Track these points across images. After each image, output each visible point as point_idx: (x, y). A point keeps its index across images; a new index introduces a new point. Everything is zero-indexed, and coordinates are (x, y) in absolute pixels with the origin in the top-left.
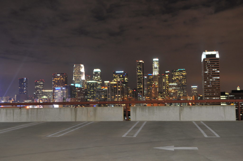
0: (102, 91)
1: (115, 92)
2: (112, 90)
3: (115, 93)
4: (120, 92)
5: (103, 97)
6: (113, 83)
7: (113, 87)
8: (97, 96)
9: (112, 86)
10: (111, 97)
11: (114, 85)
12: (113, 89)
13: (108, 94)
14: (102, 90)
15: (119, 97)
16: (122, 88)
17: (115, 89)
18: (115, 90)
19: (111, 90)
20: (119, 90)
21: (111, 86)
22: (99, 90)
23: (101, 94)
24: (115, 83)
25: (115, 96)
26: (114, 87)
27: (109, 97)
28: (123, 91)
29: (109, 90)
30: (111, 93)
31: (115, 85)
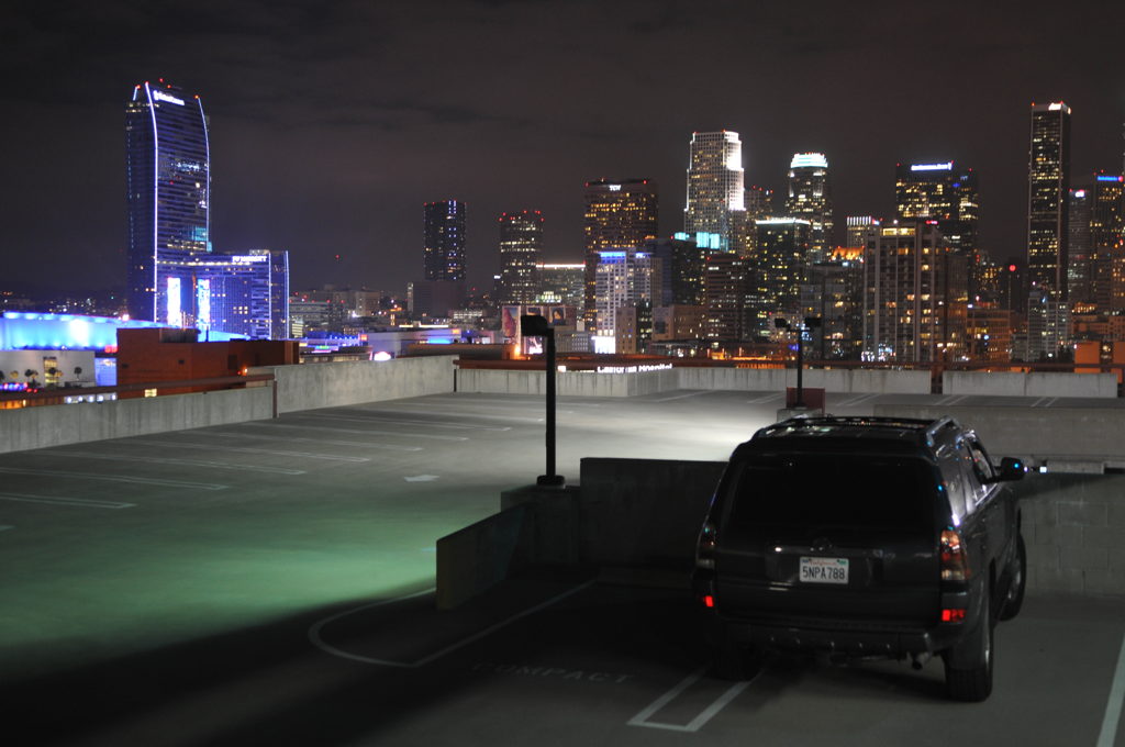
0: (838, 275)
1: (906, 278)
2: (888, 271)
3: (906, 286)
4: (933, 281)
5: (841, 304)
6: (895, 231)
7: (894, 255)
8: (812, 297)
9: (888, 246)
10: (883, 306)
11: (902, 245)
12: (891, 264)
13: (865, 290)
14: (837, 270)
15: (925, 305)
16: (943, 260)
17: (906, 263)
18: (906, 269)
19: (883, 269)
20: (926, 267)
21: (883, 247)
22: (819, 268)
23: (828, 286)
24: (904, 231)
25: (901, 299)
26: (899, 252)
27: (871, 306)
28: (946, 276)
29: (871, 270)
30: (882, 284)
31: (902, 241)
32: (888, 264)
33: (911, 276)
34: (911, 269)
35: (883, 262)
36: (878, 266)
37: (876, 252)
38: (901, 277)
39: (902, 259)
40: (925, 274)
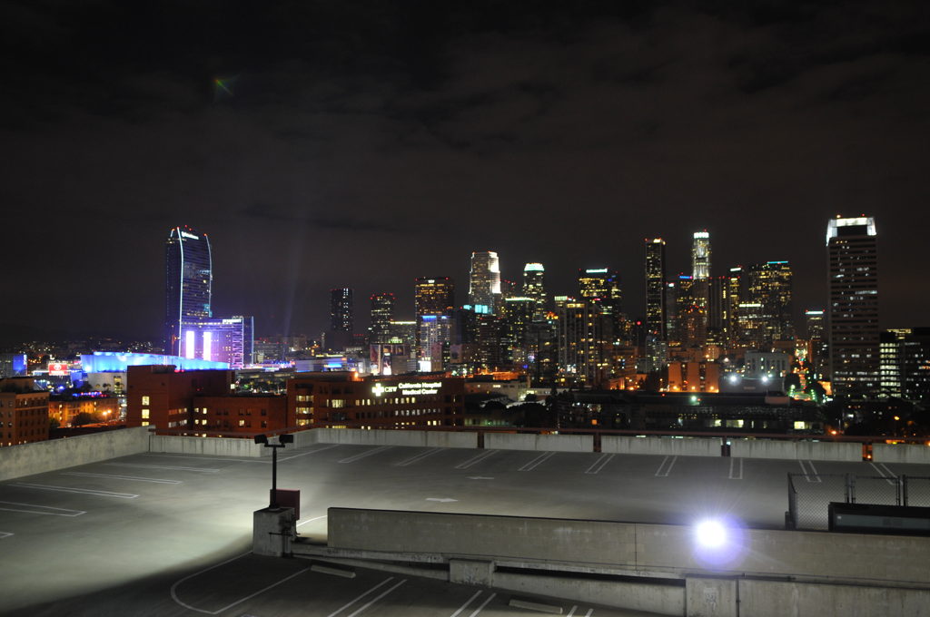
0: (546, 328)
1: (580, 330)
2: (571, 326)
3: (580, 334)
4: (594, 331)
5: (548, 343)
6: (574, 305)
7: (574, 318)
8: (533, 340)
9: (570, 313)
10: (568, 345)
11: (578, 313)
12: (574, 323)
13: (559, 336)
14: (546, 325)
15: (590, 344)
16: (599, 320)
17: (580, 322)
18: (580, 325)
19: (568, 325)
20: (591, 324)
21: (568, 314)
22: (536, 325)
23: (541, 334)
24: (579, 305)
25: (578, 341)
26: (577, 316)
27: (562, 345)
28: (601, 329)
29: (562, 325)
30: (568, 333)
31: (578, 310)
32: (571, 322)
33: (583, 329)
34: (583, 325)
35: (568, 321)
36: (565, 323)
37: (565, 316)
38: (578, 329)
39: (578, 319)
40: (590, 327)
